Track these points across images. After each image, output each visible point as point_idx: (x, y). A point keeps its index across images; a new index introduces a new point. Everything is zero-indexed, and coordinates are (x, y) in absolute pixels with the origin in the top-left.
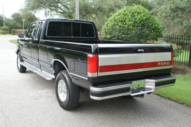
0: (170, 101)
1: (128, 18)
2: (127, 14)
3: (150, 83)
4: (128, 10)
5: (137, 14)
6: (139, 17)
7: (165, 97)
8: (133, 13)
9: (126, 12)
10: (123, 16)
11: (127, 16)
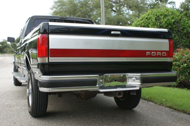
0: (185, 114)
1: (151, 23)
2: (151, 18)
3: (134, 78)
4: (153, 14)
5: (163, 16)
6: (166, 20)
7: (178, 110)
8: (159, 16)
9: (150, 16)
10: (146, 20)
11: (150, 20)
